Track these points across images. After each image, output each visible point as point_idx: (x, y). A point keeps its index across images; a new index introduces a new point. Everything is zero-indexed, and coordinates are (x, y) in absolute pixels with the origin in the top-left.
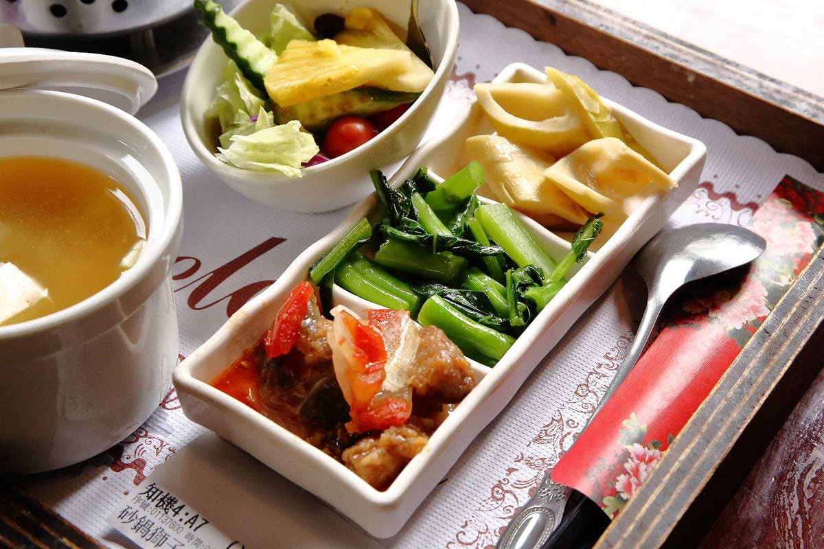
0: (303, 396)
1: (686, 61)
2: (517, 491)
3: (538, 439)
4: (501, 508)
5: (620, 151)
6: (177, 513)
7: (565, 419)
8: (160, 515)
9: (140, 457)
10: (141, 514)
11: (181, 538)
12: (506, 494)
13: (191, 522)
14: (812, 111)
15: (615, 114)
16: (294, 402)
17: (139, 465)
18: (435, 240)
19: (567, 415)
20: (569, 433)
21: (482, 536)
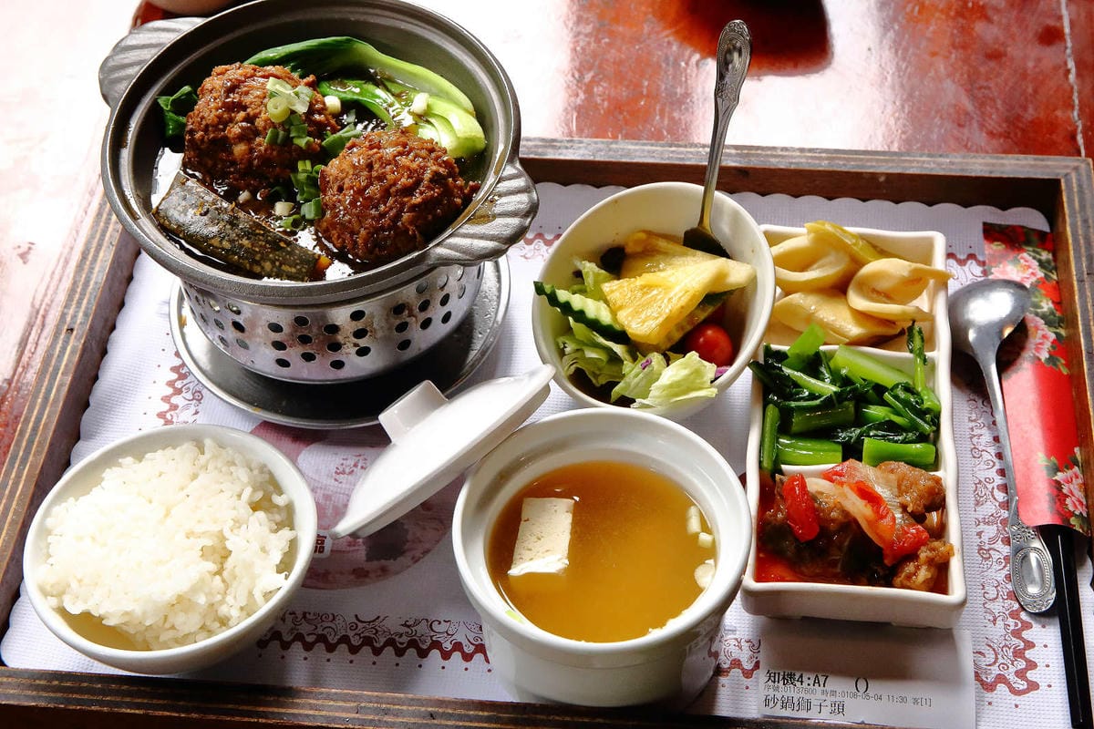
0: (838, 558)
1: (872, 167)
2: (995, 546)
3: (978, 503)
4: (994, 563)
5: (909, 269)
6: (802, 682)
7: (983, 480)
8: (792, 690)
9: (732, 658)
10: (779, 696)
11: (819, 695)
12: (990, 552)
13: (817, 681)
14: (988, 168)
15: (862, 237)
16: (834, 564)
17: (736, 663)
18: (834, 398)
19: (982, 475)
20: (993, 488)
21: (999, 588)
